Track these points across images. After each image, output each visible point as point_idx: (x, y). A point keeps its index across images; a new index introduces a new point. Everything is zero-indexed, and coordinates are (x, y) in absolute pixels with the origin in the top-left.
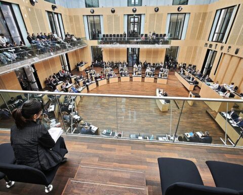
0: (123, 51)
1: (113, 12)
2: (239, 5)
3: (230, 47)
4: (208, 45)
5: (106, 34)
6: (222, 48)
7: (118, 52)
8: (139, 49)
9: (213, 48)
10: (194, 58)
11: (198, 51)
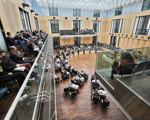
0: (72, 39)
1: (66, 18)
2: (123, 19)
3: (123, 34)
4: (111, 34)
5: (62, 30)
6: (119, 35)
7: (69, 39)
8: (80, 37)
9: (114, 35)
10: (104, 40)
11: (106, 37)
